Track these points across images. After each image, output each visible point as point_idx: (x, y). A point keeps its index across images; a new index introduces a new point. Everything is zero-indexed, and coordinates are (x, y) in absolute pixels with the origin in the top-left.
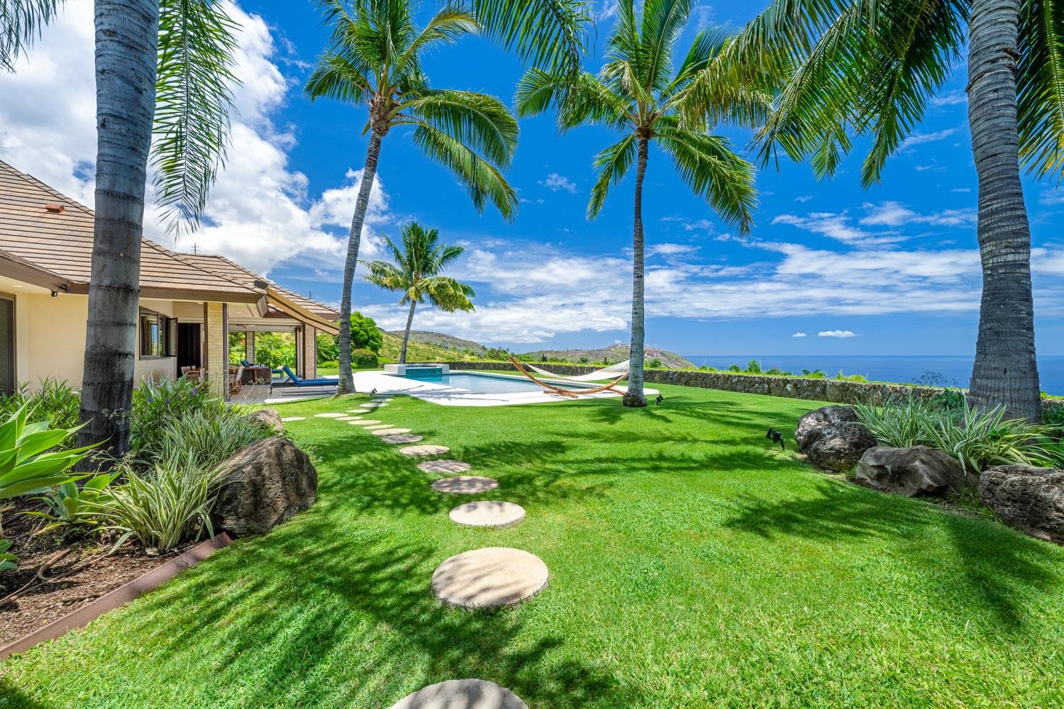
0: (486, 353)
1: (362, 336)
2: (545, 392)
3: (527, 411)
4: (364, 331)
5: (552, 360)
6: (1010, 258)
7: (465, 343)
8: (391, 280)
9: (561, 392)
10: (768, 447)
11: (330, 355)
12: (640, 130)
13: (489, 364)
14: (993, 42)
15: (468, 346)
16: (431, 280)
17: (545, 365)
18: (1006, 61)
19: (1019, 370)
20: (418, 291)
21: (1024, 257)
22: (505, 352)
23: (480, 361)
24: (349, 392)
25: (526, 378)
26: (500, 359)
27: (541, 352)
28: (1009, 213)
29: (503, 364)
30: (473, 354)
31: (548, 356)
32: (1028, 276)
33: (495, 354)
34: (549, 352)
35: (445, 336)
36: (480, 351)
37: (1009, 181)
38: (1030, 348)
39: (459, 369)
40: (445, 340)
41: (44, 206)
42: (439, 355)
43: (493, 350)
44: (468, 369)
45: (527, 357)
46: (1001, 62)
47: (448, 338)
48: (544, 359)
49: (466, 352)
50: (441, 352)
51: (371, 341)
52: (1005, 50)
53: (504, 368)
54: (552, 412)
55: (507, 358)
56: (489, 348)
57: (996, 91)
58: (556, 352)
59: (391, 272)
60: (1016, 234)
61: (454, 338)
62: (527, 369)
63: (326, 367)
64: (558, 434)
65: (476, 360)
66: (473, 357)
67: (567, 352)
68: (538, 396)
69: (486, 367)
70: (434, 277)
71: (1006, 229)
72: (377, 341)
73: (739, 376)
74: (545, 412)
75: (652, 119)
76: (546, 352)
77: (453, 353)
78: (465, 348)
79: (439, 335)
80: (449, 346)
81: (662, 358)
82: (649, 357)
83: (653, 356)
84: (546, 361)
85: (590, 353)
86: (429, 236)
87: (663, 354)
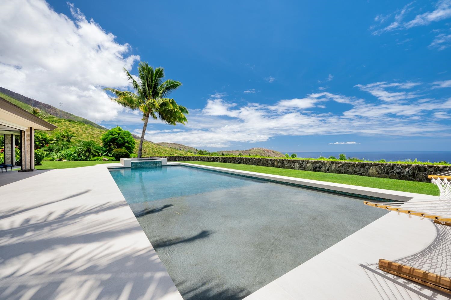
0: (198, 152)
1: (120, 141)
4: (122, 138)
5: (226, 155)
7: (189, 148)
11: (98, 153)
13: (197, 157)
15: (190, 150)
22: (206, 152)
26: (204, 154)
27: (221, 151)
29: (207, 158)
30: (192, 152)
31: (225, 153)
33: (201, 152)
34: (225, 151)
36: (195, 151)
40: (180, 147)
42: (176, 153)
45: (216, 154)
47: (181, 145)
49: (189, 152)
50: (177, 151)
51: (127, 144)
55: (207, 154)
56: (199, 150)
58: (228, 152)
61: (184, 146)
63: (94, 160)
66: (192, 154)
67: (233, 151)
72: (131, 145)
77: (182, 152)
78: (188, 150)
79: (177, 145)
80: (181, 149)
81: (273, 153)
82: (268, 153)
83: (269, 153)
84: (224, 155)
85: (242, 152)
86: (157, 73)
87: (273, 152)
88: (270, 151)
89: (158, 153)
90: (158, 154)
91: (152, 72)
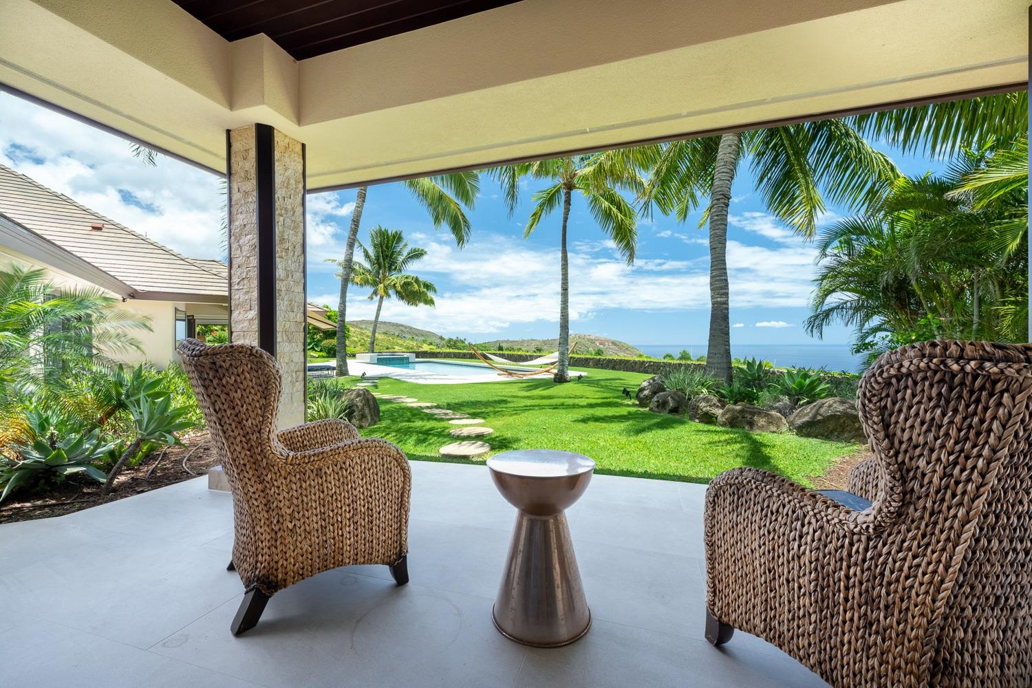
0: (444, 342)
2: (499, 374)
3: (486, 386)
5: (508, 349)
6: (719, 299)
7: (423, 333)
8: (361, 279)
9: (510, 374)
10: (624, 399)
12: (564, 184)
13: (449, 353)
14: (719, 190)
15: (426, 337)
16: (397, 278)
17: (500, 354)
18: (723, 201)
19: (720, 354)
20: (386, 288)
21: (725, 299)
22: (463, 342)
23: (438, 350)
24: (345, 375)
25: (486, 365)
26: (458, 348)
27: (497, 341)
28: (719, 278)
29: (463, 353)
30: (431, 344)
31: (504, 346)
32: (727, 309)
33: (452, 343)
34: (505, 341)
35: (402, 326)
36: (438, 341)
37: (719, 262)
38: (727, 343)
39: (422, 357)
40: (403, 331)
41: (90, 224)
42: (397, 344)
43: (450, 340)
44: (430, 357)
45: (484, 346)
46: (721, 201)
47: (406, 327)
48: (501, 348)
49: (424, 342)
50: (400, 342)
52: (723, 195)
53: (464, 356)
54: (503, 386)
55: (464, 347)
57: (717, 216)
58: (512, 342)
59: (361, 271)
60: (721, 288)
61: (411, 328)
62: (486, 357)
64: (506, 396)
65: (435, 349)
66: (431, 347)
67: (523, 341)
68: (492, 376)
69: (447, 355)
70: (400, 275)
71: (718, 285)
73: (650, 362)
74: (498, 386)
75: (574, 176)
76: (503, 342)
77: (411, 343)
78: (423, 338)
79: (397, 325)
80: (406, 336)
81: (613, 347)
82: (601, 346)
83: (604, 345)
84: (502, 350)
85: (545, 342)
86: (394, 237)
87: (614, 343)
88: (608, 341)
89: (361, 345)
90: (360, 347)
91: (388, 235)
